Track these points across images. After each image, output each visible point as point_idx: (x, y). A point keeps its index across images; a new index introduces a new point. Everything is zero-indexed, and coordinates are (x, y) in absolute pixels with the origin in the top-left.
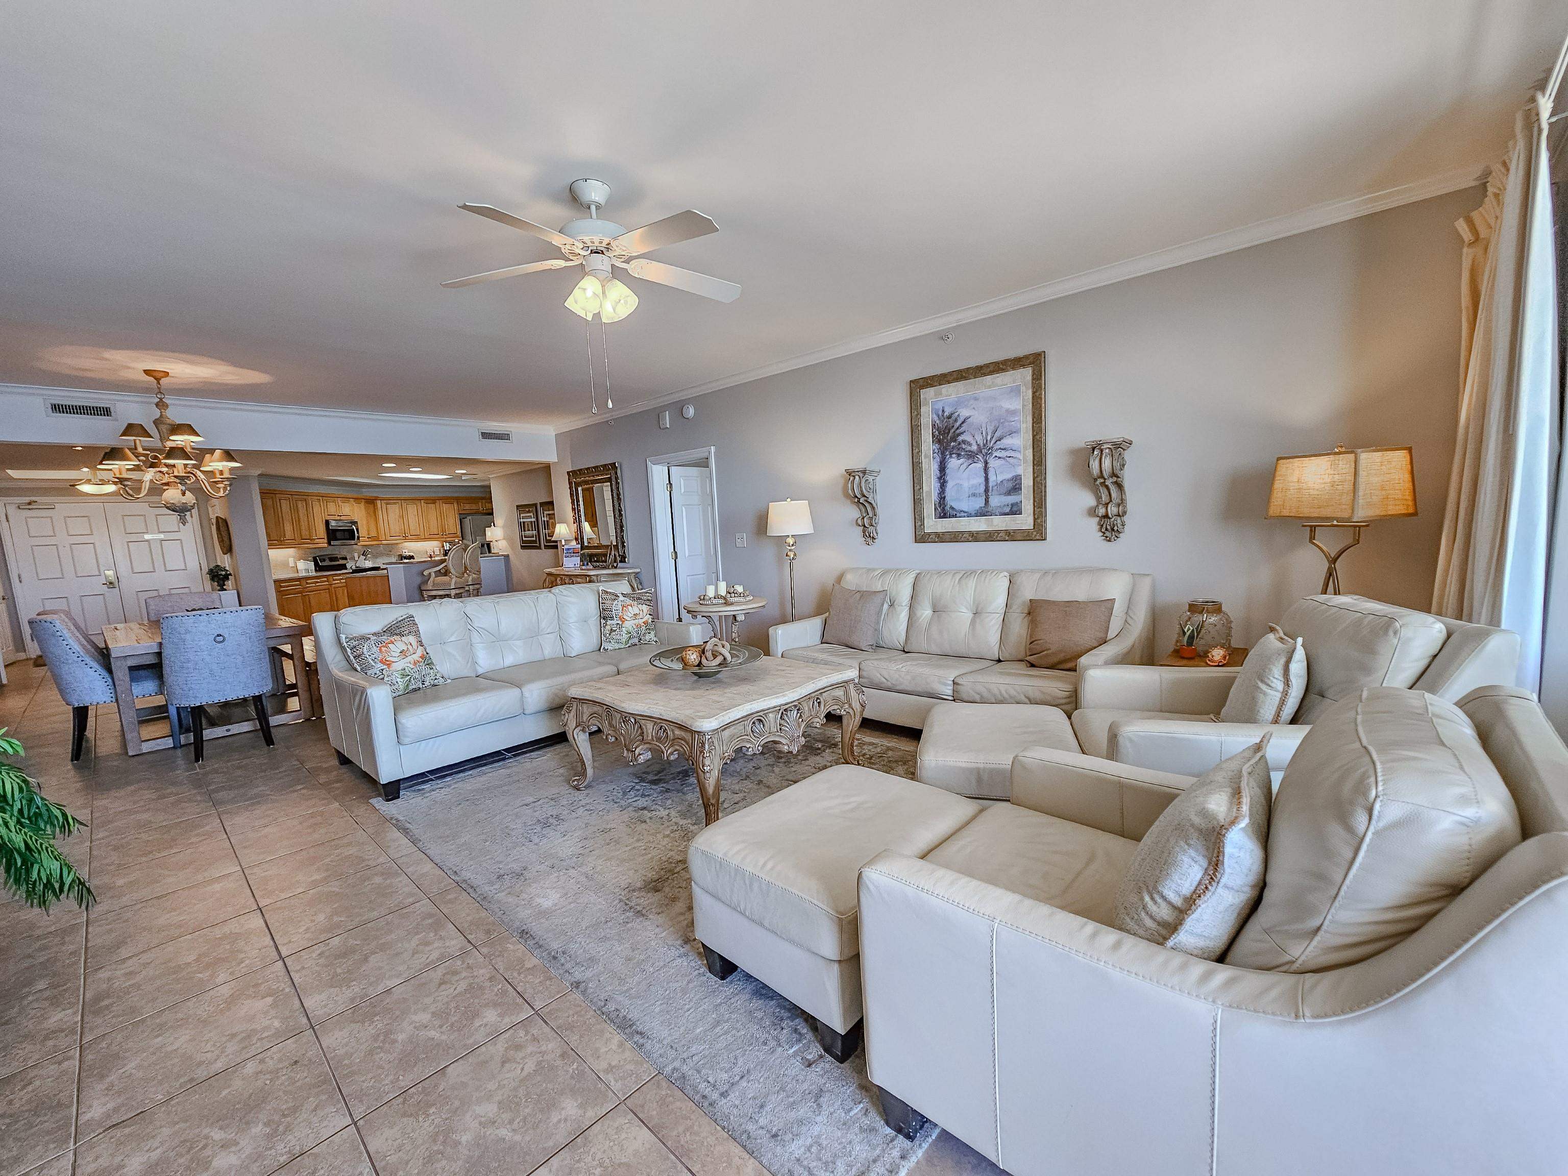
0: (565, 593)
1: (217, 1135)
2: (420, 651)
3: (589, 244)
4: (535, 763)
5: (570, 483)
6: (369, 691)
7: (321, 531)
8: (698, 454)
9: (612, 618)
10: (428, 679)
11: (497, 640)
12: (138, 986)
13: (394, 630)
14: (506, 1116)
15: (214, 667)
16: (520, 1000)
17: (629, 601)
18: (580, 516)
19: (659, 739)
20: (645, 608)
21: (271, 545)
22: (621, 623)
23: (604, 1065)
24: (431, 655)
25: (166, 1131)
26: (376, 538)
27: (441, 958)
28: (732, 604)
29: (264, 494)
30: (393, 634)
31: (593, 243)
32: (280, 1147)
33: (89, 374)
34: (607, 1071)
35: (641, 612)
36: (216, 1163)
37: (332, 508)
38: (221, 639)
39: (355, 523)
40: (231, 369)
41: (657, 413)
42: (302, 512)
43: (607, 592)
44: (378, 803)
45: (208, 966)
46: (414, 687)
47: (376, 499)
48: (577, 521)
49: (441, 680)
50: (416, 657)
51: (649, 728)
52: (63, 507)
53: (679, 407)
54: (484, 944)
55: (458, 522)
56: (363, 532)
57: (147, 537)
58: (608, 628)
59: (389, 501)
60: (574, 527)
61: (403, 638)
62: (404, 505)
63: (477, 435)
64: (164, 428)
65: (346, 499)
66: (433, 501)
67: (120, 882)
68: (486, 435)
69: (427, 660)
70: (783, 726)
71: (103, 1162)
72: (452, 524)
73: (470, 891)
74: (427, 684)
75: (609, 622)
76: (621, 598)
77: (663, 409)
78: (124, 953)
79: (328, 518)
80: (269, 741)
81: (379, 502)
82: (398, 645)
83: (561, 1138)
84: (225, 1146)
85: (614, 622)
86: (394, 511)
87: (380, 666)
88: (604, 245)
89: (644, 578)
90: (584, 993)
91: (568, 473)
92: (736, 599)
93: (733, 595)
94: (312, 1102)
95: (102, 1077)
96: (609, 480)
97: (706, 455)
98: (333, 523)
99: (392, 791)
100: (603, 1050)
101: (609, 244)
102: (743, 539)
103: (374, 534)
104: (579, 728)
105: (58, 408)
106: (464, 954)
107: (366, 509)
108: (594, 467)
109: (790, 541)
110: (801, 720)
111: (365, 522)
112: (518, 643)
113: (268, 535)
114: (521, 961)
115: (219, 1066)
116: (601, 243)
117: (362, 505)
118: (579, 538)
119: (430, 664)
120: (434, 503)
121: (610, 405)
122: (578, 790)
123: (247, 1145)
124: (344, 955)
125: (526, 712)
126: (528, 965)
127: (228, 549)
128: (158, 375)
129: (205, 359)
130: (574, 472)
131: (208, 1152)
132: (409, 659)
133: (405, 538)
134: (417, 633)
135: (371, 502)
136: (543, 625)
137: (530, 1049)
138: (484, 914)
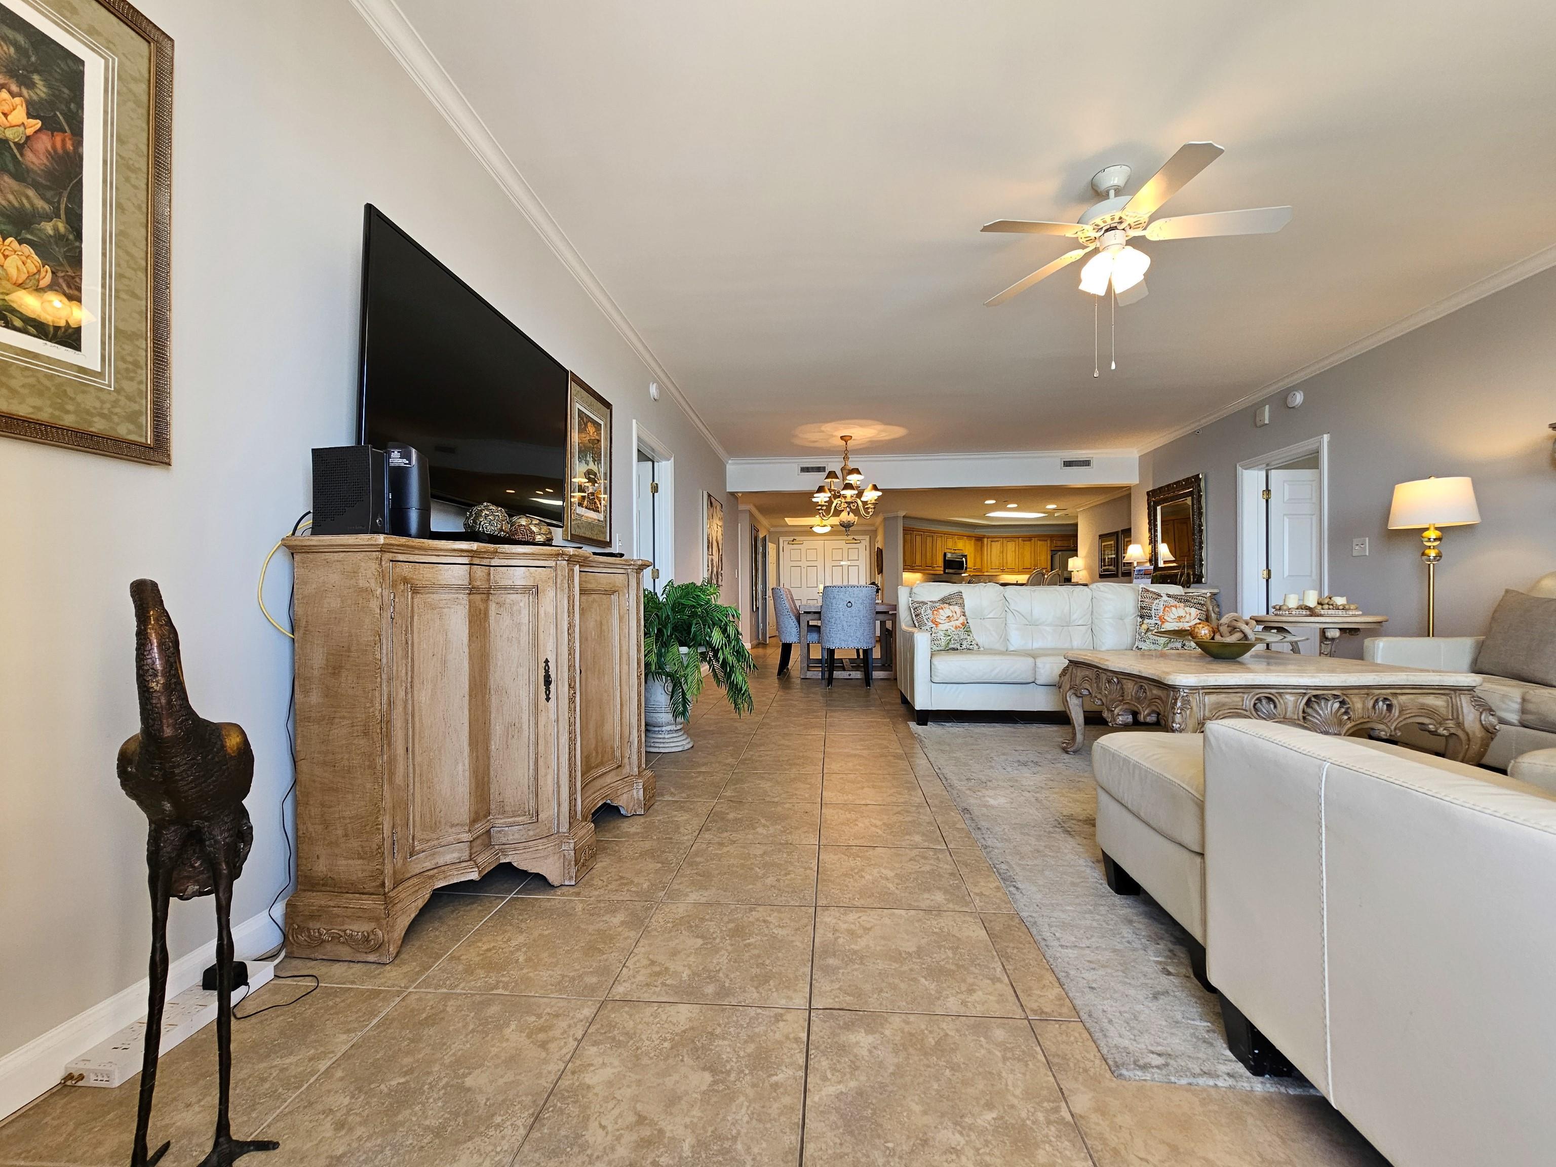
0: (1102, 588)
1: (763, 821)
2: (962, 619)
3: (1102, 225)
4: (1039, 730)
5: (1149, 504)
6: (915, 635)
7: (940, 562)
8: (1303, 447)
9: (1150, 617)
10: (965, 643)
11: (1032, 624)
12: (761, 761)
13: (946, 601)
14: (896, 881)
15: (845, 623)
16: (941, 839)
17: (1172, 602)
18: (1156, 536)
19: (1138, 699)
20: (1194, 611)
21: (905, 570)
22: (1160, 623)
23: (977, 890)
24: (971, 624)
25: (746, 811)
26: (980, 570)
27: (905, 803)
28: (1321, 615)
29: (906, 530)
30: (944, 603)
31: (1105, 222)
32: (784, 838)
33: (816, 445)
34: (977, 894)
35: (1188, 616)
36: (758, 829)
37: (950, 544)
38: (849, 605)
39: (965, 556)
40: (881, 427)
41: (1253, 411)
42: (929, 545)
43: (1148, 591)
44: (913, 725)
45: (790, 765)
46: (953, 646)
47: (984, 537)
48: (1153, 541)
49: (976, 647)
50: (958, 623)
51: (1130, 687)
52: (808, 543)
53: (1281, 400)
54: (936, 806)
55: (1049, 557)
56: (970, 564)
57: (842, 563)
58: (1144, 627)
59: (993, 539)
60: (1149, 548)
61: (951, 607)
62: (1005, 542)
63: (1059, 463)
64: (845, 472)
65: (961, 536)
66: (1029, 539)
67: (773, 724)
68: (1068, 464)
69: (967, 630)
70: (1309, 715)
71: (723, 810)
72: (1044, 558)
73: (944, 780)
74: (964, 647)
75: (1146, 621)
76: (1165, 598)
77: (1261, 404)
78: (762, 748)
79: (946, 551)
80: (868, 684)
81: (985, 540)
82: (947, 611)
83: (923, 905)
84: (764, 826)
85: (1153, 621)
86: (996, 547)
87: (930, 624)
88: (1117, 220)
89: (1224, 601)
90: (988, 853)
91: (1148, 493)
92: (1330, 612)
93: (1326, 607)
94: (805, 829)
95: (735, 784)
96: (1191, 494)
97: (1314, 446)
98: (949, 555)
99: (924, 717)
100: (982, 884)
101: (1120, 218)
102: (1363, 547)
103: (978, 566)
104: (1072, 691)
105: (805, 470)
106: (919, 806)
107: (975, 545)
108: (1175, 483)
109: (1433, 534)
110: (1346, 717)
111: (973, 555)
112: (1048, 628)
113: (904, 561)
114: (955, 823)
115: (776, 800)
116: (1113, 219)
117: (973, 542)
118: (1154, 559)
119: (968, 632)
120: (1030, 540)
121: (1113, 366)
122: (1067, 752)
123: (772, 830)
124: (853, 782)
125: (1038, 682)
126: (958, 826)
127: (881, 571)
128: (847, 438)
129: (870, 422)
130: (1153, 491)
131: (757, 825)
132: (952, 623)
133: (1003, 571)
134: (962, 605)
135: (979, 539)
136: (1074, 617)
137: (932, 862)
138: (945, 793)
